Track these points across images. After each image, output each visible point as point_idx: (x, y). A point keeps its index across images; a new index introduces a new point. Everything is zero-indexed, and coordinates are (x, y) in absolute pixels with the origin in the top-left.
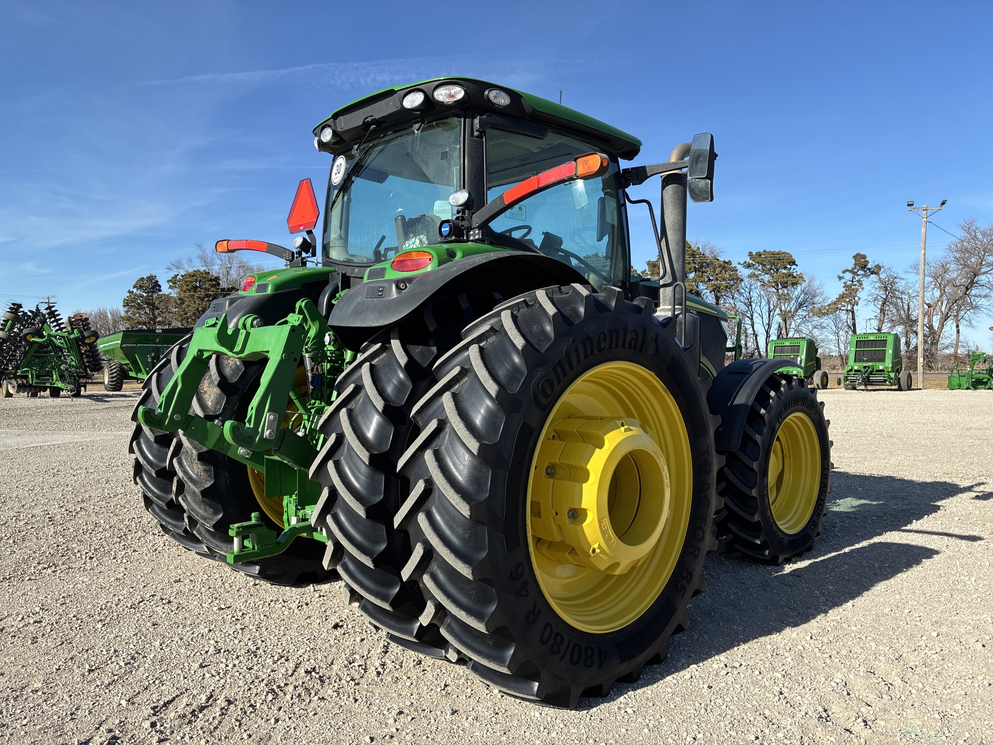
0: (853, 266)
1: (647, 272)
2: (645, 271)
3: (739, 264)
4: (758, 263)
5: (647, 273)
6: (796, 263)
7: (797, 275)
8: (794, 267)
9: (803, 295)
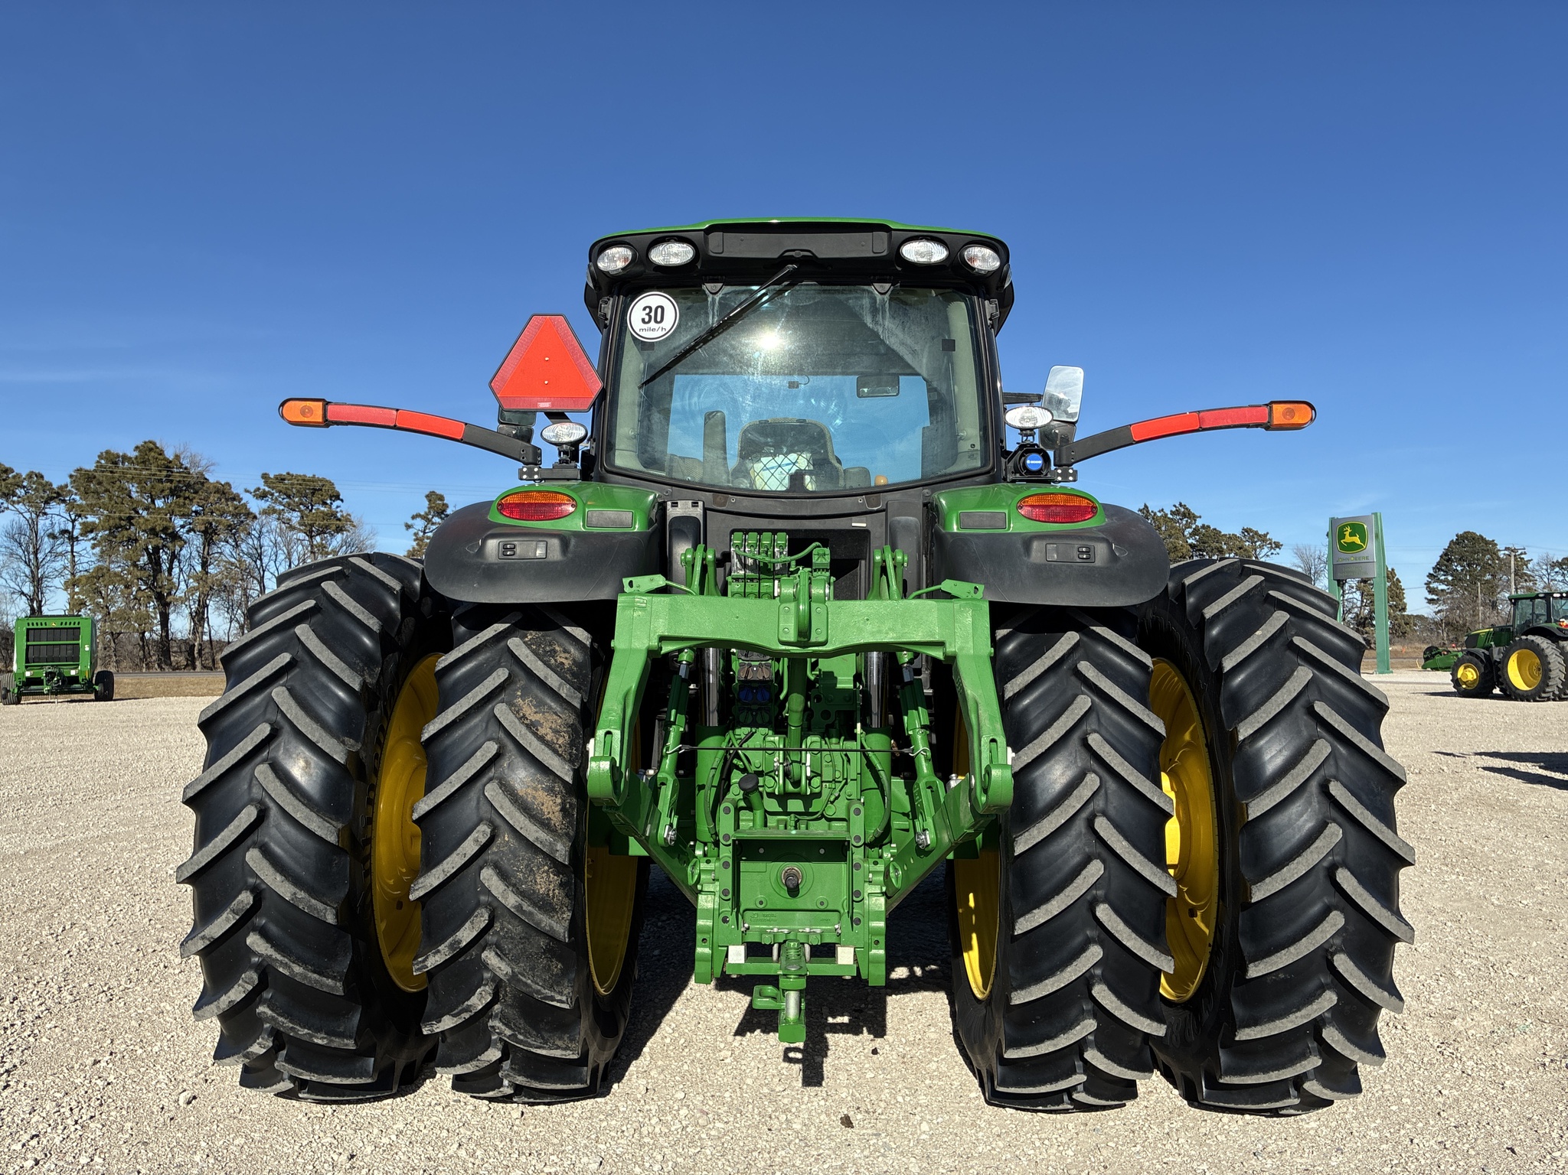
0: (427, 510)
1: (69, 488)
2: (66, 486)
3: (247, 491)
4: (280, 492)
5: (70, 491)
6: (341, 497)
7: (342, 516)
8: (338, 502)
9: (345, 548)
